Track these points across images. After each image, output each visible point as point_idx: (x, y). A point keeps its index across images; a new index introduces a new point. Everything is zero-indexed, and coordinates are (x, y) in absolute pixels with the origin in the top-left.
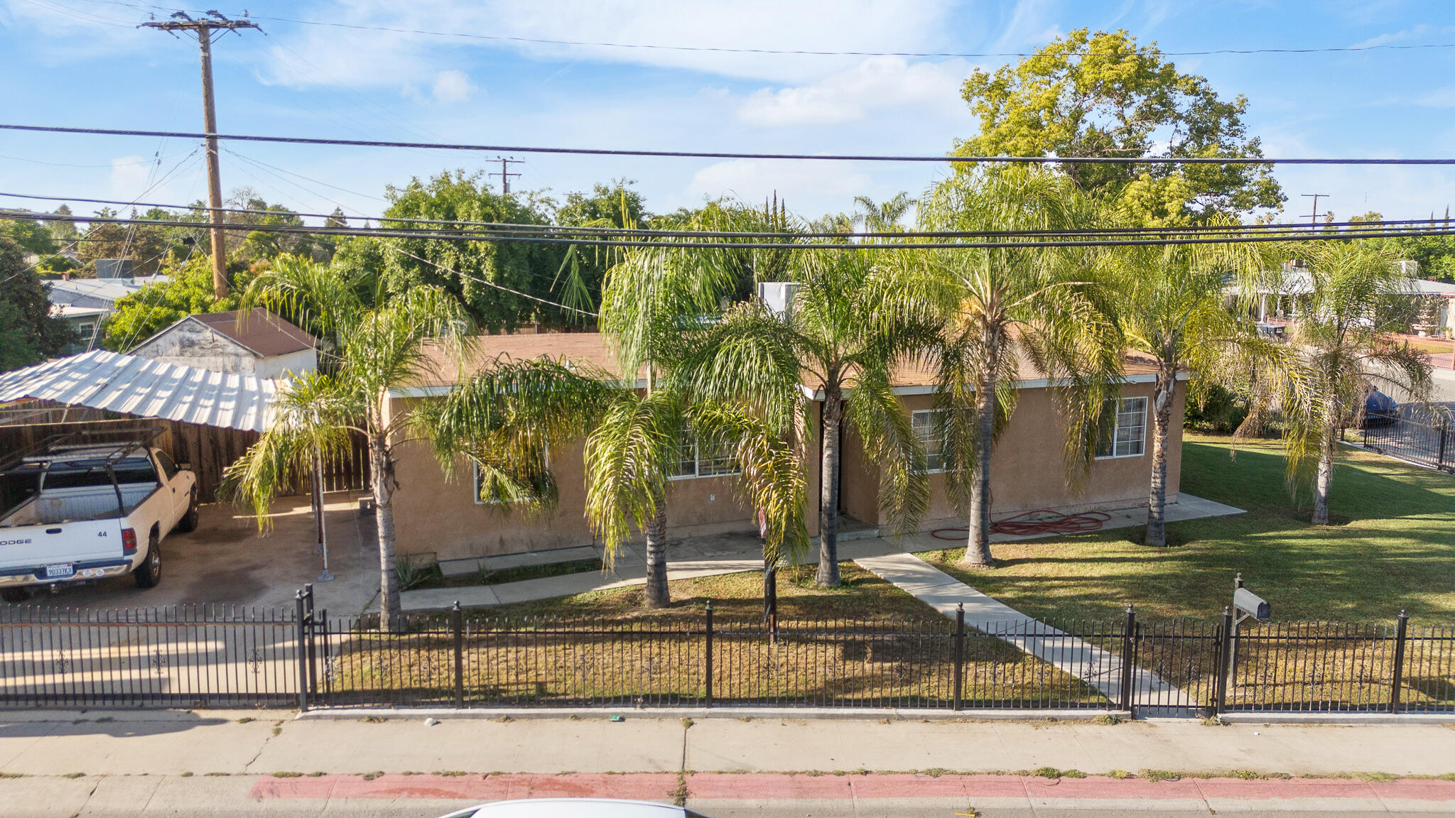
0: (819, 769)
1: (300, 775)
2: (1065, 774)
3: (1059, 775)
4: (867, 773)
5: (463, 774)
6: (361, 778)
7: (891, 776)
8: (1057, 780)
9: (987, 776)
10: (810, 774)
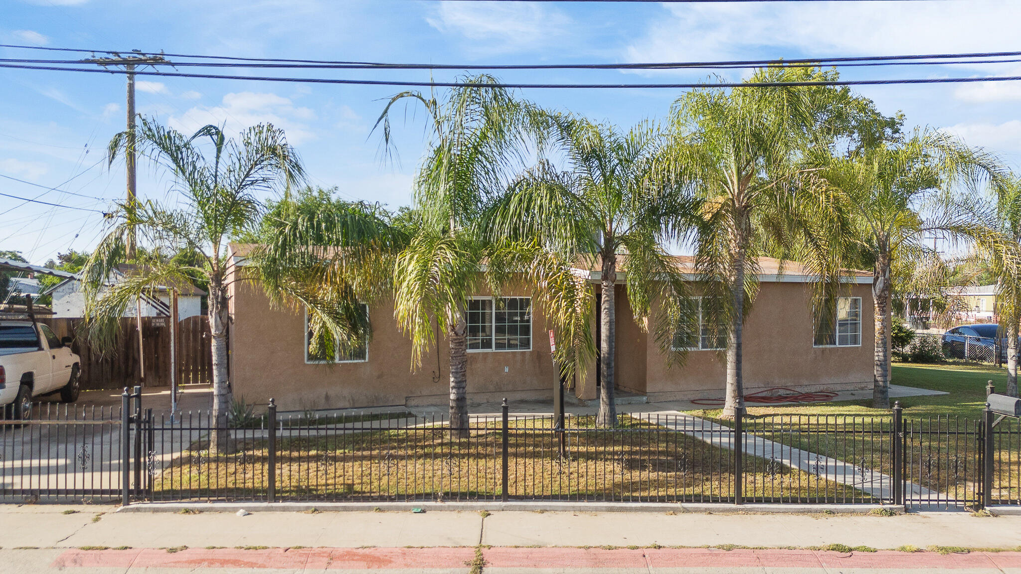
0: (613, 545)
1: (106, 548)
2: (855, 549)
3: (850, 550)
4: (660, 547)
5: (266, 548)
6: (165, 551)
7: (684, 550)
8: (849, 554)
9: (779, 550)
10: (604, 548)
